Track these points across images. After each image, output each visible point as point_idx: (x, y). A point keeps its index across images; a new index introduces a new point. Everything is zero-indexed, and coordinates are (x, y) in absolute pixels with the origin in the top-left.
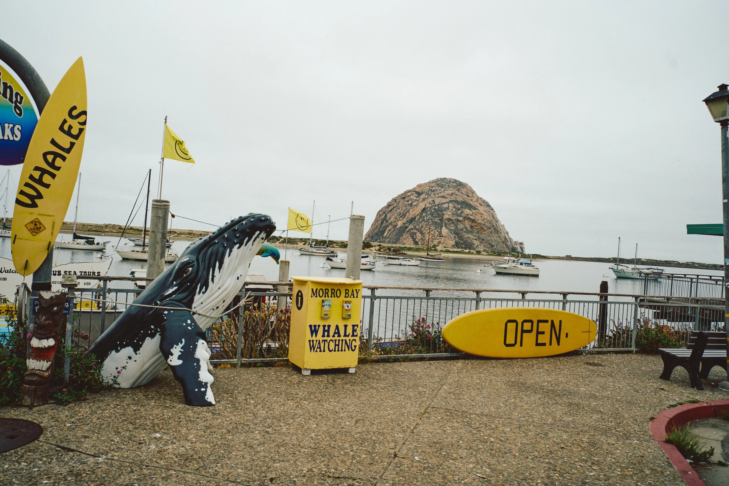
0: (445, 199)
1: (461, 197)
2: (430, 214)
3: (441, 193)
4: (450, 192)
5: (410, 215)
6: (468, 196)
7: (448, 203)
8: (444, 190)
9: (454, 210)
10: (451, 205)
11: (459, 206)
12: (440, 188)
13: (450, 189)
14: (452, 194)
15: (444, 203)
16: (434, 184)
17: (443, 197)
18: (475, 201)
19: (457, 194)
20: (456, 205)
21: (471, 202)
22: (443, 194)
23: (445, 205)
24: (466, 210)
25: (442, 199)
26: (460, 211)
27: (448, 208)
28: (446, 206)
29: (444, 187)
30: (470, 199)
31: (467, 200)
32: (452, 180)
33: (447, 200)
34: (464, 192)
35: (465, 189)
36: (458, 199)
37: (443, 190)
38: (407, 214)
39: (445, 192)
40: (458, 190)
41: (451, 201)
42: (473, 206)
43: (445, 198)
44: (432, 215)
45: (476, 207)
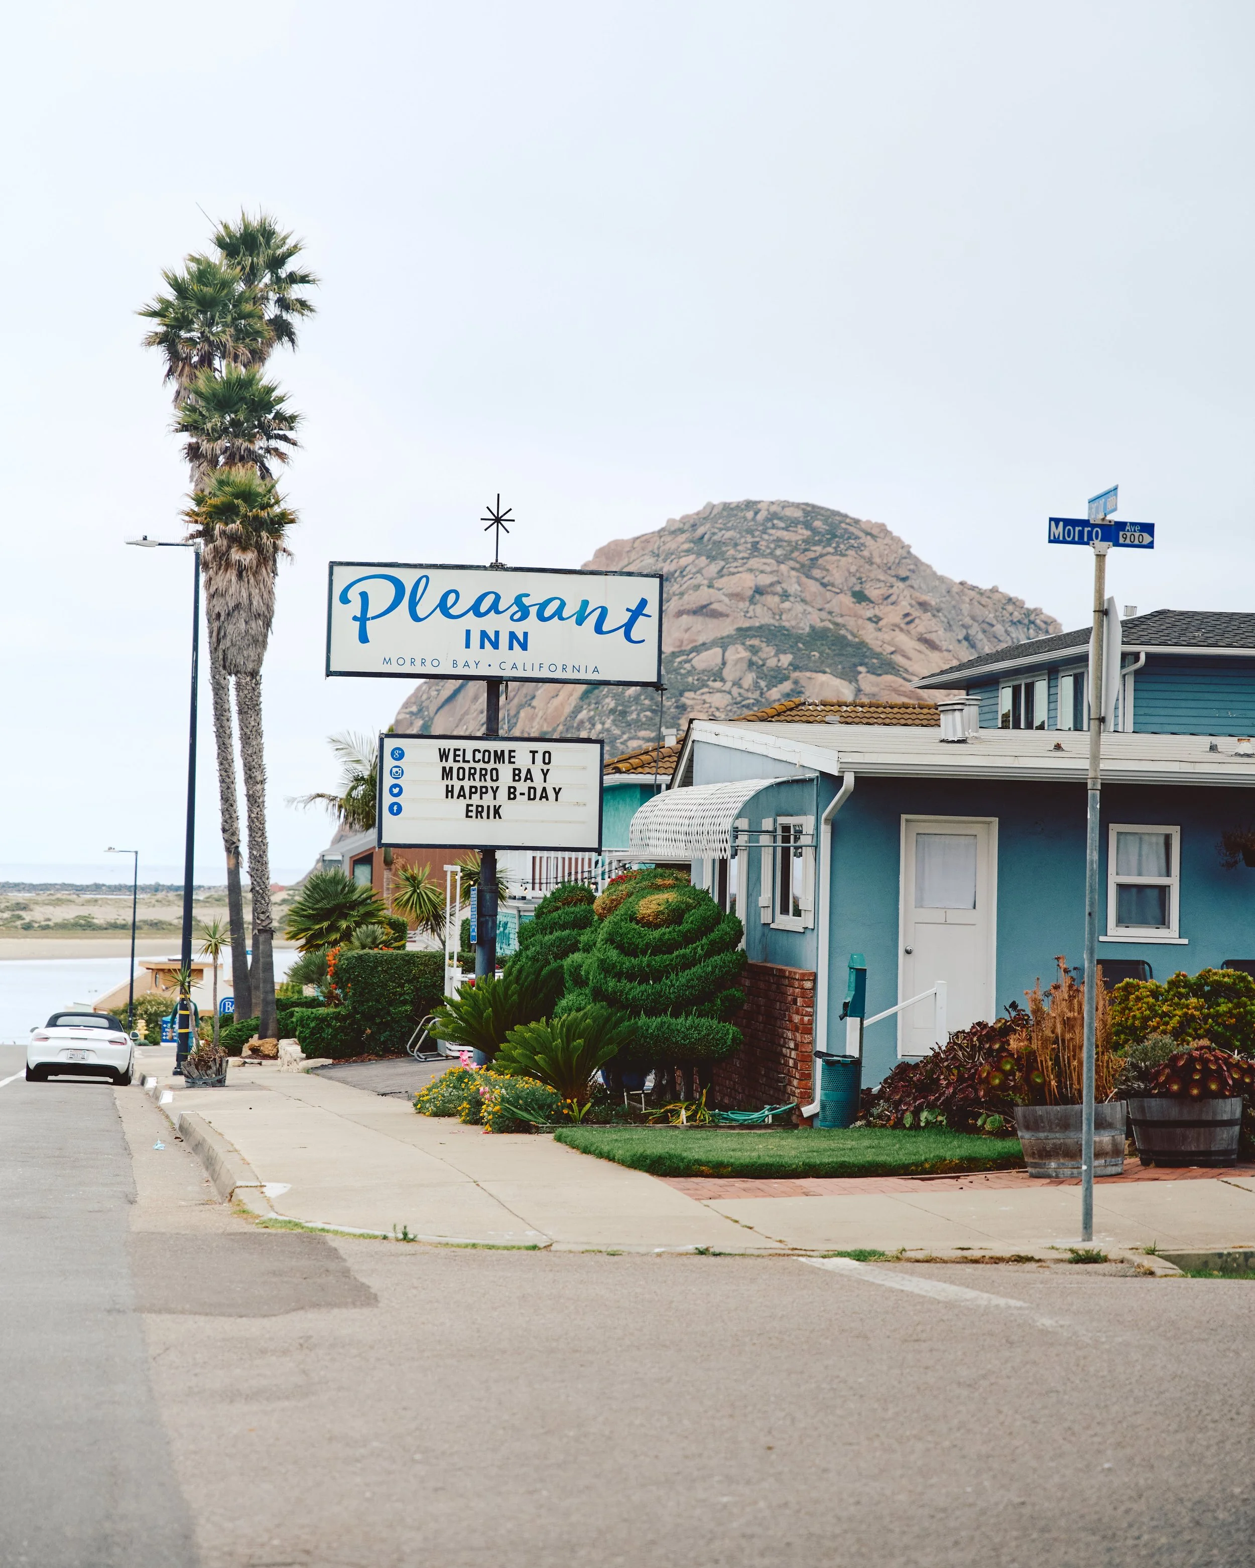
0: (712, 623)
1: (819, 603)
2: (612, 711)
3: (697, 587)
4: (746, 581)
5: (532, 718)
6: (860, 597)
7: (723, 643)
8: (720, 574)
9: (749, 679)
10: (737, 653)
11: (786, 659)
12: (703, 561)
13: (754, 563)
14: (759, 591)
15: (704, 647)
16: (682, 538)
17: (702, 610)
18: (895, 627)
19: (793, 588)
20: (768, 651)
21: (870, 635)
22: (703, 596)
23: (705, 655)
24: (821, 677)
25: (697, 623)
26: (787, 686)
27: (718, 676)
28: (707, 660)
29: (722, 555)
30: (869, 614)
31: (851, 622)
32: (788, 512)
33: (727, 628)
34: (837, 577)
35: (850, 561)
36: (787, 622)
37: (714, 568)
38: (522, 714)
39: (718, 583)
40: (806, 570)
41: (743, 633)
42: (878, 656)
43: (716, 615)
44: (624, 713)
45: (898, 659)
